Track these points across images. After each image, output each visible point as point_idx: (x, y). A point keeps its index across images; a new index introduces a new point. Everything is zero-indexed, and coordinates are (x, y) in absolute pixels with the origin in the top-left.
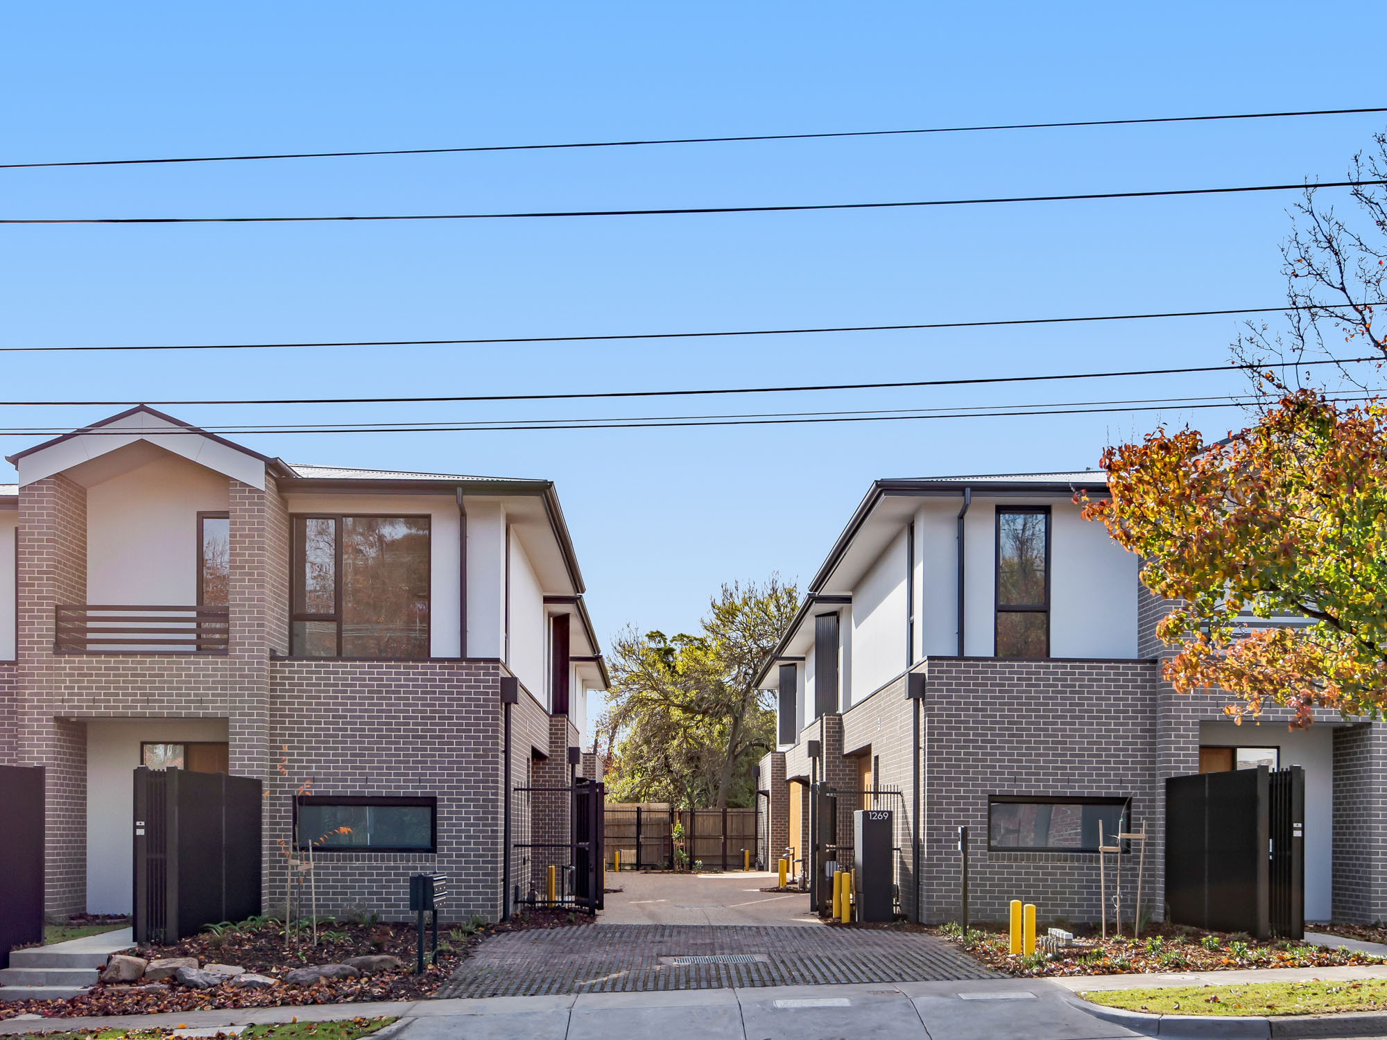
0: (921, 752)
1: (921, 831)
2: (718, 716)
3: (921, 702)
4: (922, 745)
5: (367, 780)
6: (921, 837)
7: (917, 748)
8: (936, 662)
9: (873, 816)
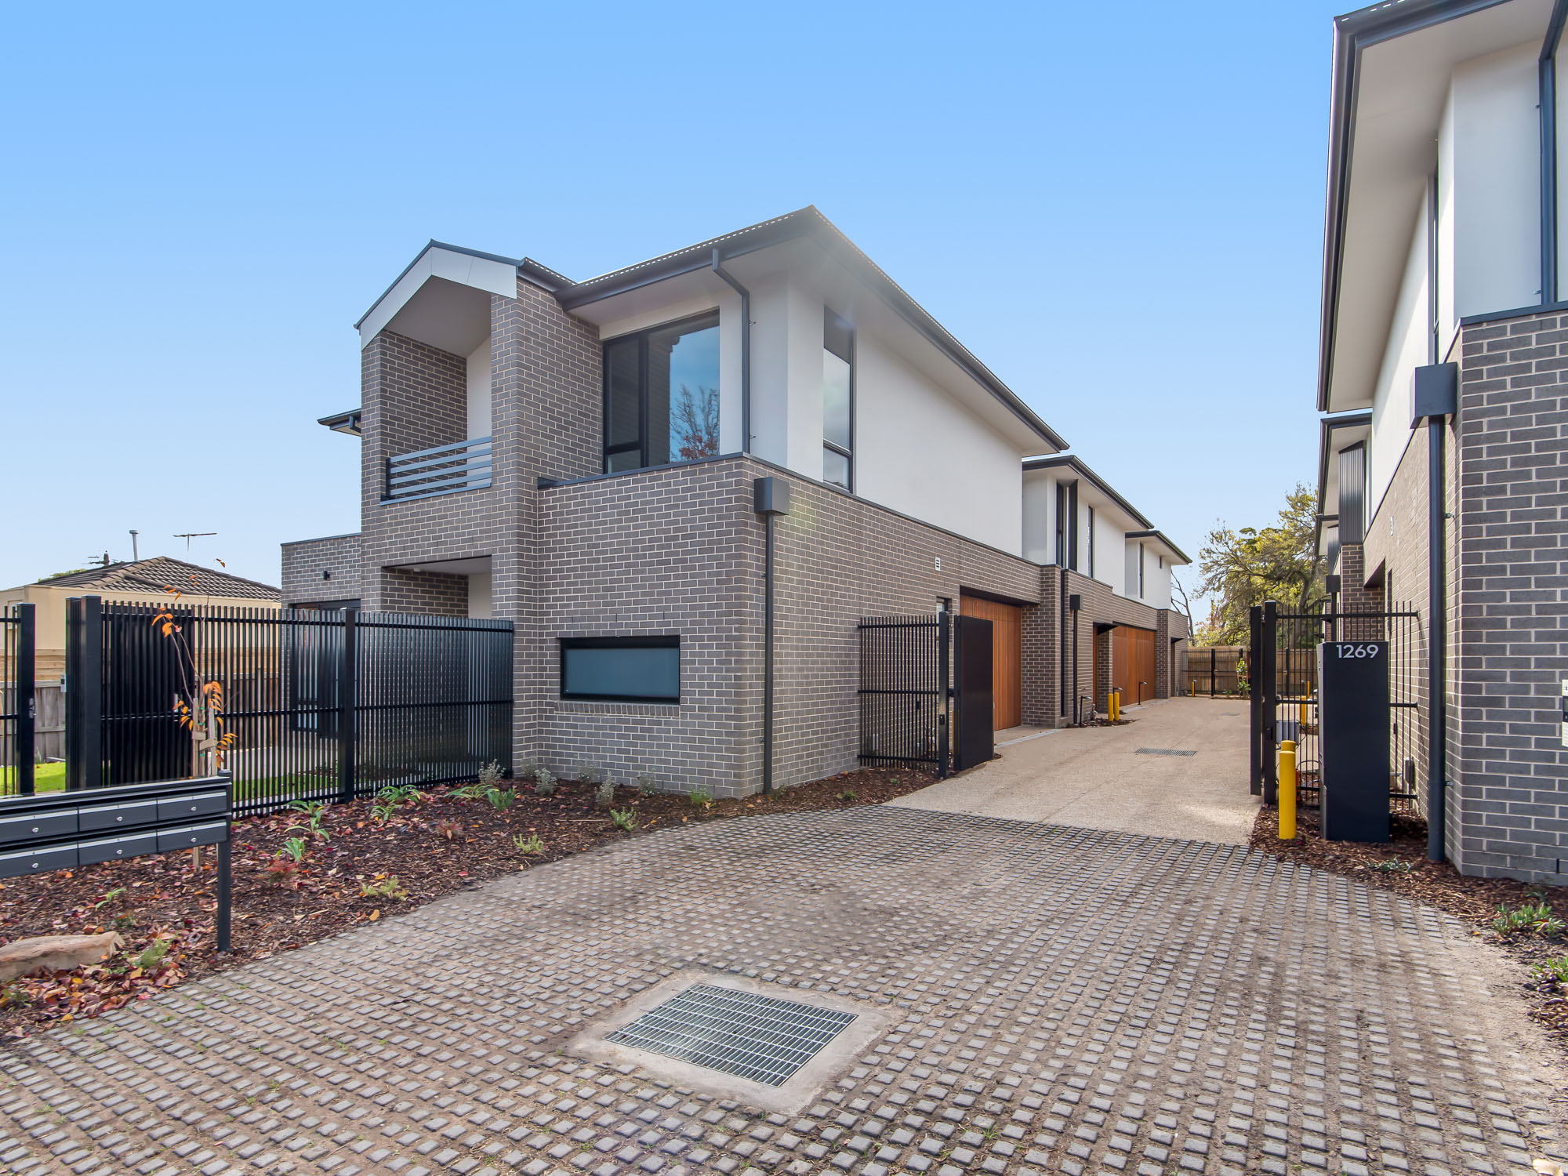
0: (1449, 524)
1: (1450, 681)
2: (1292, 581)
3: (1448, 428)
4: (1450, 507)
5: (616, 618)
6: (1450, 692)
7: (1438, 517)
8: (1485, 326)
9: (1345, 652)
